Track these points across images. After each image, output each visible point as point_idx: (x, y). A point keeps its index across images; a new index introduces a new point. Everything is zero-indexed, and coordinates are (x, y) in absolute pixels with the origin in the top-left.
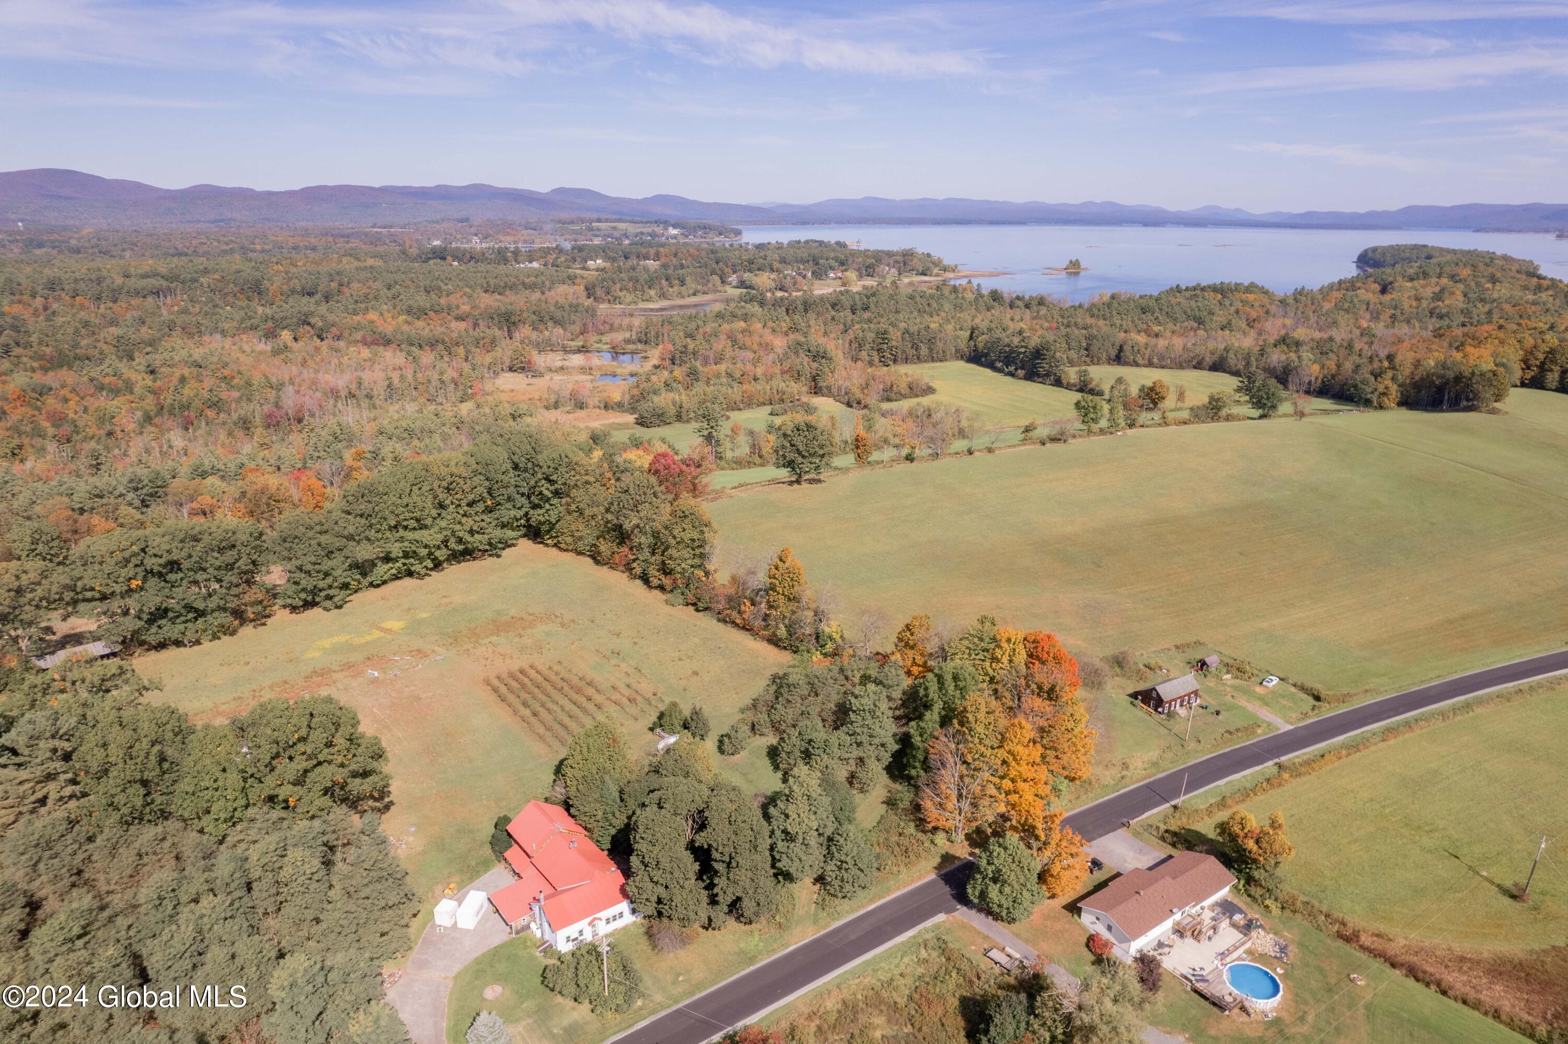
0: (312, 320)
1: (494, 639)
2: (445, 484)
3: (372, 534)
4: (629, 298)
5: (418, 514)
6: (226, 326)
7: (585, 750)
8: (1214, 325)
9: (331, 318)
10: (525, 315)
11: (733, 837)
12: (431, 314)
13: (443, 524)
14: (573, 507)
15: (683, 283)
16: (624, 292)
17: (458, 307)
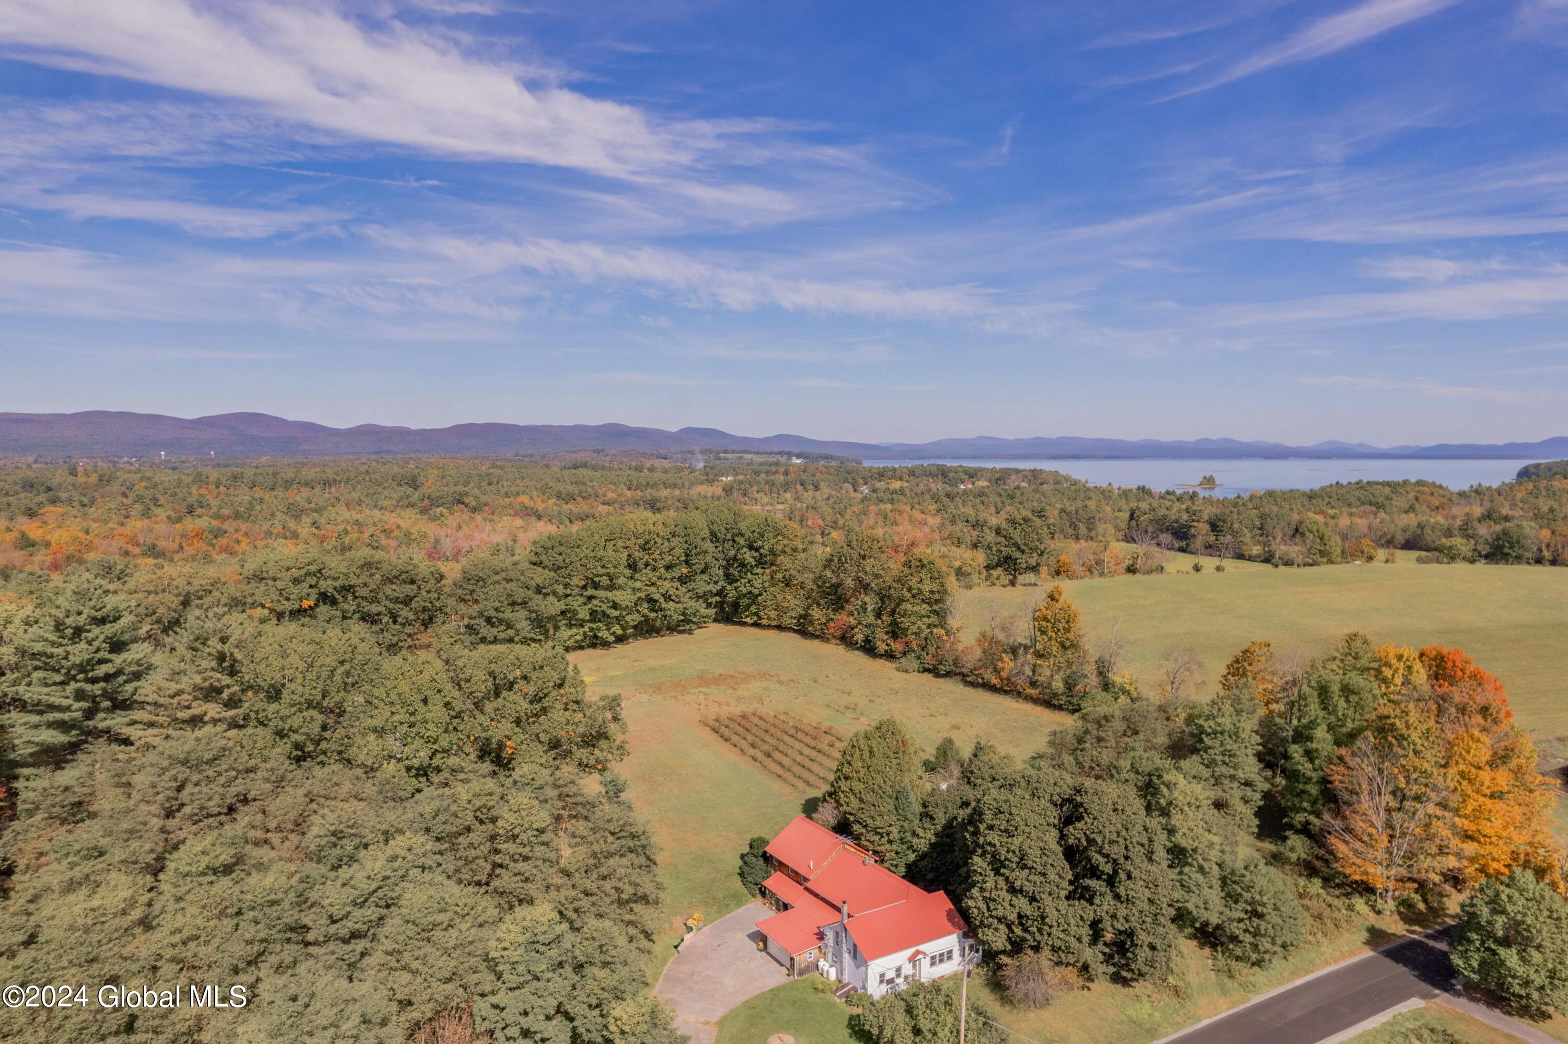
0: (467, 500)
1: (704, 690)
2: (641, 541)
3: (560, 589)
4: (766, 499)
5: (612, 571)
6: (386, 503)
7: (867, 755)
8: (1395, 509)
9: (483, 498)
10: (670, 502)
11: (1124, 833)
12: (580, 499)
13: (638, 585)
14: (779, 576)
15: (817, 488)
16: (761, 494)
17: (604, 495)
